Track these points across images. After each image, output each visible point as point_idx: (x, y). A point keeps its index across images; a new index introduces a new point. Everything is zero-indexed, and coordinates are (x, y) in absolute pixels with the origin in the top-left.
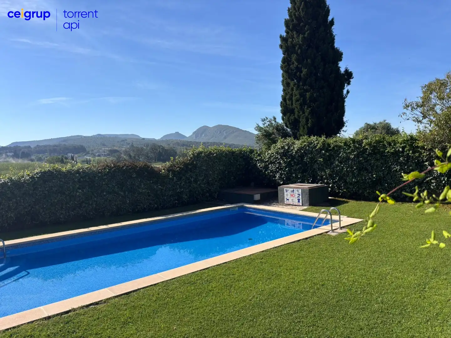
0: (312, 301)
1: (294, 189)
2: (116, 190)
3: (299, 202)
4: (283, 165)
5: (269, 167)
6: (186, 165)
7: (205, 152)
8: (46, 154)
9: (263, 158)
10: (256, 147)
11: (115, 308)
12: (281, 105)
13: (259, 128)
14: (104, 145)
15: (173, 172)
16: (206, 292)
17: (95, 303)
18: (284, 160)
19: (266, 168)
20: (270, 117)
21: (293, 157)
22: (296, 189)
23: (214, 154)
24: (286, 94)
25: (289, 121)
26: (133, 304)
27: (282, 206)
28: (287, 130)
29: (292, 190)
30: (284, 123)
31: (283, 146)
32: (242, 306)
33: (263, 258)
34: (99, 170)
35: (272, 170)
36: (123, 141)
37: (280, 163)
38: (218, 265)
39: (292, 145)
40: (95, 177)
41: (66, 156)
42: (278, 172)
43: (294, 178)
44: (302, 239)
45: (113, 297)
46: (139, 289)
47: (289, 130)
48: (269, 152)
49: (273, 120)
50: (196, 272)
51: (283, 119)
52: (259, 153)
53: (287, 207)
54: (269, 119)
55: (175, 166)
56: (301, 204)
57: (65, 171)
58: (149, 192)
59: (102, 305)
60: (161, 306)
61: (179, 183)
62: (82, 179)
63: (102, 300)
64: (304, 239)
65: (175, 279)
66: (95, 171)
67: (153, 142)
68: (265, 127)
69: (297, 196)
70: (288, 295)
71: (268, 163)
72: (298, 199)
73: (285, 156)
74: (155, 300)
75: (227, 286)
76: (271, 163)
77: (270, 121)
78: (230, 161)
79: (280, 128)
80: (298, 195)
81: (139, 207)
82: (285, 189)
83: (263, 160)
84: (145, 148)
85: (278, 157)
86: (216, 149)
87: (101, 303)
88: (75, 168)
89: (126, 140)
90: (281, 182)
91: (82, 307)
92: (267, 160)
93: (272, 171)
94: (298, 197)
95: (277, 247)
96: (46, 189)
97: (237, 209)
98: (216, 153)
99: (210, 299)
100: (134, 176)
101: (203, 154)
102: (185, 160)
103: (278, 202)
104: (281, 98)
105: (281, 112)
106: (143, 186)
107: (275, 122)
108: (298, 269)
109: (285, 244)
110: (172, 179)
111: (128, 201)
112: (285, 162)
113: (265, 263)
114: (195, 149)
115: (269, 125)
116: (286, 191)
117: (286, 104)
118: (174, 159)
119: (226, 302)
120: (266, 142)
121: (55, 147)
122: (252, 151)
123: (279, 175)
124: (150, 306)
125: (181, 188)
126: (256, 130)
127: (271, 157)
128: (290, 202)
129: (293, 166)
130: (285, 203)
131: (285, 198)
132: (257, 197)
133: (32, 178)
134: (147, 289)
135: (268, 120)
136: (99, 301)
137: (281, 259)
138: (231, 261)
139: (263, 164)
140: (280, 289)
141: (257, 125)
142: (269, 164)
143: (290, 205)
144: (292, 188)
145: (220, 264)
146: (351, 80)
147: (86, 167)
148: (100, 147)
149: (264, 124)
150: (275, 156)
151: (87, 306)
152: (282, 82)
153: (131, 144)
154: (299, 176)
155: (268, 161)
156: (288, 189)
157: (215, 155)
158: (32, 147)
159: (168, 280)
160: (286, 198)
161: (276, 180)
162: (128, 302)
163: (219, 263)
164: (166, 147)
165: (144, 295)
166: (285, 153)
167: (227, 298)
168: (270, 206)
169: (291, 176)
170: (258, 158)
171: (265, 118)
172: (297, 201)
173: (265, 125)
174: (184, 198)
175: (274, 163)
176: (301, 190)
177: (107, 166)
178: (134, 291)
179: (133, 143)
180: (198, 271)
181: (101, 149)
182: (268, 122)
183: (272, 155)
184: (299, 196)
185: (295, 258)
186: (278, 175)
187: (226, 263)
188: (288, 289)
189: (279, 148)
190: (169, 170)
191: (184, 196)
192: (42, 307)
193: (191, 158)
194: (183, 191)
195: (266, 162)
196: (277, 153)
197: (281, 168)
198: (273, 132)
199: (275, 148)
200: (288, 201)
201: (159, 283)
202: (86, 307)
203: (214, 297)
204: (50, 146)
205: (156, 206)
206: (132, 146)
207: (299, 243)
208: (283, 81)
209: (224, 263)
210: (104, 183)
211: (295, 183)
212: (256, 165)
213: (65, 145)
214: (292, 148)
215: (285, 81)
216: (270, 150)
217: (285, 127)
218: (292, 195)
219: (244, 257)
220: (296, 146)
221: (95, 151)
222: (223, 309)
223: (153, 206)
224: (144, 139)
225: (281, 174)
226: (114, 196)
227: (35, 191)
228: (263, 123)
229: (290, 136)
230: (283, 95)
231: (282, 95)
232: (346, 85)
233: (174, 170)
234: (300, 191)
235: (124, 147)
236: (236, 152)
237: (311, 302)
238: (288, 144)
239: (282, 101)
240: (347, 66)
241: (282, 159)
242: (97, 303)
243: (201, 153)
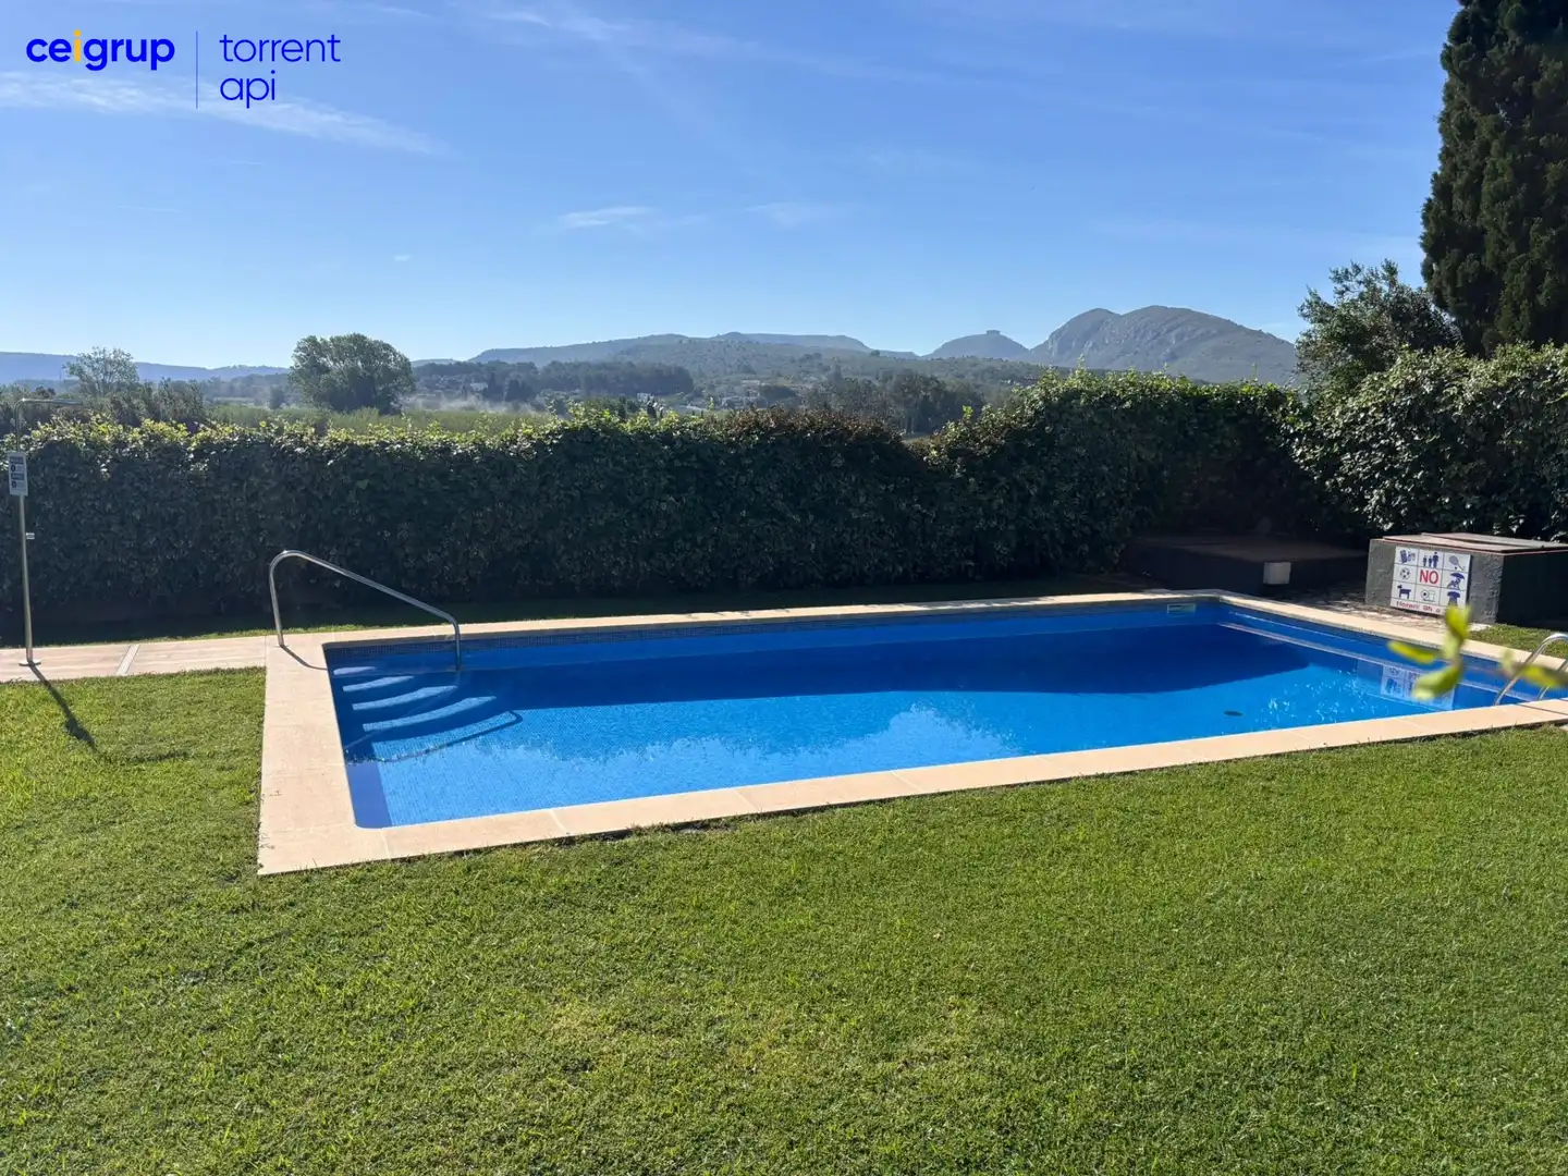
1: (1440, 554)
2: (780, 505)
3: (1453, 603)
4: (1406, 457)
5: (1341, 464)
6: (1015, 435)
7: (1091, 395)
8: (577, 391)
9: (1319, 427)
10: (1294, 384)
11: (755, 846)
12: (1424, 217)
13: (1318, 310)
14: (748, 370)
15: (969, 456)
16: (1053, 852)
17: (698, 822)
18: (1408, 438)
19: (1330, 465)
20: (1365, 264)
21: (1450, 428)
22: (1448, 555)
23: (1124, 402)
24: (1455, 168)
25: (1452, 280)
26: (811, 845)
27: (1373, 614)
28: (1440, 319)
29: (1430, 554)
30: (1430, 289)
31: (1413, 383)
32: (1178, 915)
34: (731, 435)
35: (1356, 476)
36: (808, 357)
37: (1390, 450)
38: (1102, 776)
39: (1456, 379)
40: (717, 458)
41: (633, 401)
42: (1378, 483)
43: (1443, 510)
44: (1447, 735)
45: (752, 815)
46: (830, 806)
47: (1447, 318)
48: (1352, 403)
49: (1384, 278)
50: (1022, 785)
51: (1427, 273)
52: (1305, 405)
53: (1396, 619)
54: (1365, 271)
55: (977, 440)
57: (632, 431)
58: (883, 520)
59: (719, 833)
60: (896, 867)
61: (984, 498)
62: (677, 463)
63: (720, 819)
64: (1453, 735)
65: (949, 796)
66: (719, 439)
67: (906, 366)
68: (1343, 306)
69: (1447, 579)
71: (1339, 445)
72: (1449, 594)
73: (1416, 424)
74: (880, 847)
75: (1128, 845)
76: (1353, 447)
77: (1368, 282)
78: (1185, 433)
79: (1408, 310)
80: (1455, 579)
81: (844, 567)
82: (1399, 550)
83: (1320, 433)
84: (877, 384)
85: (1384, 426)
86: (1132, 384)
87: (716, 828)
88: (660, 426)
89: (818, 356)
90: (1385, 522)
91: (664, 828)
92: (1338, 433)
93: (1351, 480)
94: (1453, 583)
95: (1337, 747)
96: (577, 484)
97: (1193, 607)
98: (1133, 398)
99: (1064, 874)
100: (840, 462)
101: (1082, 401)
102: (1015, 419)
103: (1363, 600)
104: (1431, 185)
105: (1423, 246)
106: (862, 500)
107: (1393, 283)
109: (1369, 744)
110: (963, 483)
111: (813, 546)
112: (1413, 447)
114: (1054, 381)
115: (1361, 296)
116: (1404, 559)
117: (1450, 213)
118: (976, 415)
119: (1118, 893)
120: (1340, 364)
121: (603, 372)
122: (1275, 398)
123: (1381, 496)
124: (862, 859)
125: (988, 517)
126: (1305, 316)
127: (1355, 423)
128: (1415, 601)
129: (1446, 464)
130: (1394, 603)
131: (1395, 585)
132: (1278, 572)
133: (539, 445)
134: (856, 809)
135: (1360, 278)
136: (710, 821)
138: (1152, 769)
139: (1319, 449)
141: (1309, 298)
142: (1343, 452)
143: (1415, 612)
144: (1430, 549)
145: (1111, 774)
147: (691, 424)
148: (733, 378)
149: (1342, 293)
150: (1376, 421)
151: (677, 828)
152: (1441, 120)
153: (833, 370)
154: (1468, 506)
155: (1338, 439)
156: (1413, 551)
157: (1128, 404)
158: (540, 366)
159: (925, 795)
160: (1400, 587)
161: (1367, 514)
162: (795, 838)
163: (1107, 772)
164: (950, 382)
165: (846, 825)
166: (1420, 411)
168: (1326, 609)
169: (1432, 502)
170: (1301, 426)
171: (1350, 270)
172: (1446, 601)
173: (1348, 297)
174: (999, 552)
175: (1366, 446)
176: (1469, 556)
177: (757, 424)
178: (815, 810)
179: (838, 367)
180: (1028, 784)
181: (738, 384)
182: (1360, 283)
183: (1362, 415)
184: (1457, 582)
186: (1374, 498)
187: (1131, 773)
189: (1397, 391)
190: (953, 453)
191: (999, 546)
192: (551, 811)
193: (1037, 412)
194: (997, 528)
195: (1331, 442)
196: (1384, 408)
197: (1391, 468)
198: (1376, 324)
199: (1376, 390)
200: (1404, 596)
201: (894, 799)
202: (673, 830)
203: (1078, 870)
204: (588, 365)
205: (901, 569)
206: (838, 376)
207: (1431, 747)
208: (1445, 119)
209: (1125, 773)
210: (743, 479)
211: (1449, 531)
212: (1287, 450)
213: (631, 364)
214: (1453, 391)
215: (1456, 114)
216: (1354, 395)
217: (1433, 308)
218: (1426, 577)
219: (1200, 764)
220: (1469, 383)
221: (721, 388)
222: (1105, 912)
223: (891, 569)
224: (876, 353)
225: (1390, 494)
226: (773, 523)
227: (544, 488)
228: (1340, 287)
229: (1451, 345)
230: (1439, 172)
231: (1435, 175)
233: (971, 452)
234: (1465, 561)
235: (812, 378)
236: (1211, 396)
238: (1438, 374)
239: (1429, 200)
241: (1402, 433)
242: (704, 825)
243: (1076, 394)
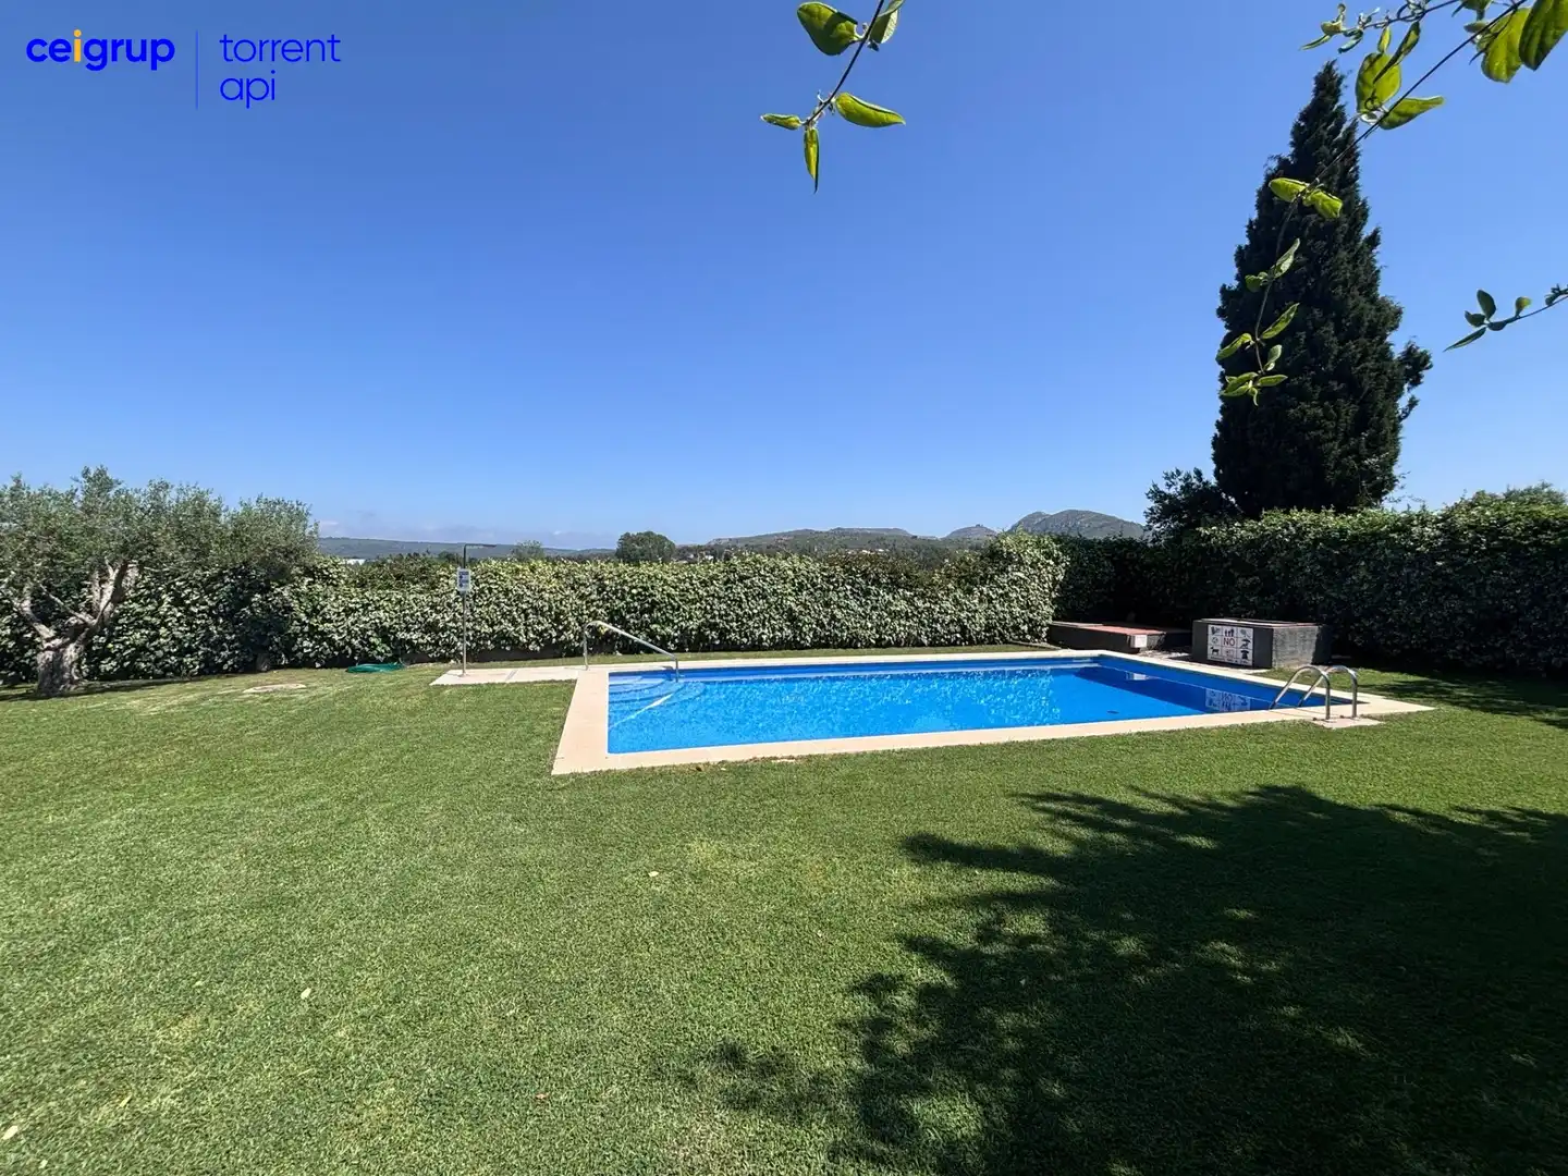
1: (1235, 629)
3: (1245, 657)
10: (1145, 535)
12: (1213, 444)
13: (1157, 495)
20: (1187, 468)
22: (1240, 629)
25: (1231, 478)
27: (1199, 663)
28: (1228, 500)
29: (1229, 629)
30: (1220, 483)
47: (1232, 499)
49: (1195, 478)
51: (1216, 473)
54: (1184, 474)
56: (1250, 663)
68: (1172, 493)
69: (1241, 643)
72: (1242, 652)
77: (1185, 480)
79: (1209, 495)
80: (1245, 643)
82: (1210, 627)
104: (1216, 427)
105: (1213, 459)
107: (1200, 480)
115: (1182, 487)
116: (1214, 632)
122: (1133, 545)
126: (1150, 498)
128: (1223, 655)
130: (1209, 657)
131: (1209, 647)
132: (1140, 640)
135: (1181, 477)
141: (1152, 488)
143: (1219, 662)
144: (1229, 626)
146: (1424, 373)
149: (1170, 486)
156: (1219, 627)
160: (1212, 648)
171: (1175, 473)
172: (1241, 655)
173: (1174, 488)
176: (1252, 631)
182: (1181, 480)
200: (1215, 653)
211: (1239, 615)
217: (1222, 493)
218: (1227, 642)
228: (1169, 483)
230: (1220, 421)
231: (1218, 421)
232: (1406, 386)
234: (1250, 632)
239: (1216, 435)
240: (1414, 340)
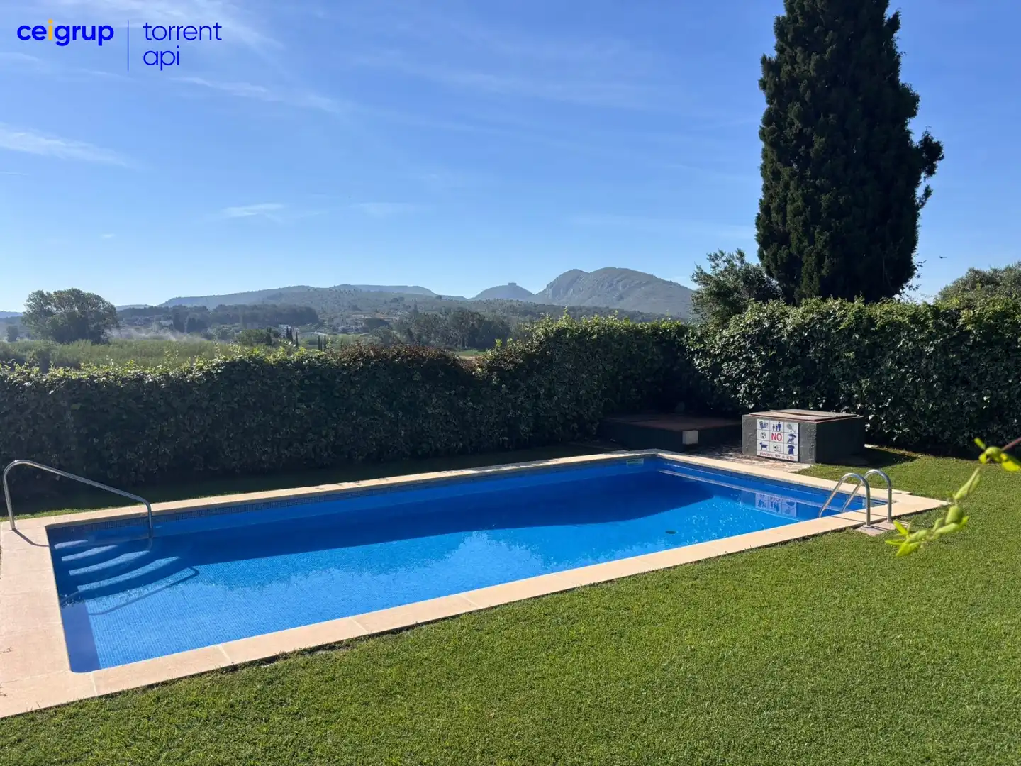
0: (810, 686)
1: (781, 423)
2: (378, 406)
3: (791, 452)
4: (758, 364)
5: (722, 369)
6: (529, 357)
7: (572, 331)
8: (237, 324)
9: (708, 347)
10: (693, 320)
11: (367, 660)
12: (757, 224)
13: (702, 277)
14: (355, 308)
15: (500, 370)
16: (565, 643)
17: (326, 645)
18: (758, 353)
19: (716, 369)
20: (731, 251)
21: (781, 348)
22: (786, 423)
23: (593, 335)
24: (771, 197)
25: (775, 261)
26: (406, 655)
27: (748, 460)
28: (770, 282)
29: (776, 423)
30: (763, 265)
31: (759, 321)
32: (645, 682)
33: (697, 578)
34: (344, 362)
35: (731, 376)
36: (396, 300)
37: (749, 360)
38: (594, 585)
39: (782, 319)
40: (335, 377)
41: (277, 329)
42: (744, 380)
43: (781, 396)
44: (794, 540)
45: (365, 636)
46: (419, 625)
47: (774, 282)
48: (725, 333)
49: (738, 259)
50: (544, 596)
51: (761, 256)
52: (699, 334)
53: (761, 464)
54: (727, 255)
55: (505, 361)
56: (796, 459)
57: (274, 362)
58: (448, 414)
59: (343, 652)
60: (464, 666)
61: (512, 397)
62: (306, 382)
63: (342, 641)
64: (797, 539)
65: (497, 609)
66: (336, 364)
67: (461, 305)
68: (716, 275)
69: (787, 438)
70: (755, 664)
71: (720, 358)
72: (789, 447)
73: (762, 344)
74: (453, 652)
75: (612, 634)
76: (728, 359)
77: (729, 261)
78: (631, 352)
79: (752, 278)
80: (791, 438)
81: (424, 445)
82: (759, 421)
83: (709, 351)
84: (441, 316)
85: (744, 346)
86: (597, 324)
87: (339, 648)
88: (294, 357)
89: (402, 299)
90: (750, 403)
91: (302, 652)
92: (719, 351)
93: (728, 379)
94: (791, 440)
95: (733, 553)
96: (235, 400)
97: (642, 462)
98: (598, 332)
99: (573, 659)
100: (417, 377)
101: (568, 336)
102: (527, 347)
103: (741, 452)
104: (759, 206)
105: (757, 240)
106: (434, 401)
107: (742, 262)
108: (780, 607)
109: (751, 549)
110: (498, 388)
111: (403, 433)
112: (762, 359)
113: (703, 589)
114: (550, 323)
115: (726, 269)
116: (762, 427)
117: (771, 222)
118: (504, 344)
119: (607, 669)
120: (717, 309)
121: (256, 311)
122: (682, 330)
123: (746, 388)
124: (441, 662)
125: (515, 409)
126: (695, 281)
127: (728, 345)
128: (770, 451)
129: (780, 369)
130: (758, 454)
131: (758, 442)
132: (691, 437)
133: (208, 374)
134: (436, 625)
135: (724, 259)
136: (335, 643)
137: (741, 582)
138: (624, 578)
139: (709, 360)
140: (735, 650)
141: (697, 270)
142: (723, 362)
143: (767, 458)
144: (776, 420)
145: (599, 583)
146: (938, 163)
147: (315, 355)
148: (346, 313)
149: (715, 267)
150: (739, 344)
151: (312, 651)
152: (762, 169)
153: (412, 308)
154: (795, 393)
155: (720, 354)
156: (767, 421)
157: (595, 336)
158: (211, 308)
159: (482, 610)
160: (761, 443)
161: (739, 399)
162: (395, 651)
163: (596, 582)
164: (488, 315)
165: (430, 637)
166: (764, 337)
167: (611, 661)
168: (720, 459)
169: (774, 391)
170: (698, 347)
171: (718, 254)
172: (787, 450)
173: (718, 270)
174: (523, 431)
175: (735, 359)
176: (797, 424)
177: (361, 354)
178: (408, 628)
179: (416, 306)
180: (547, 595)
181: (348, 317)
182: (724, 261)
183: (732, 340)
184: (792, 439)
185: (773, 582)
186: (742, 389)
187: (611, 581)
188: (754, 653)
189: (750, 325)
190: (491, 369)
191: (522, 427)
192: (219, 646)
193: (541, 343)
194: (521, 415)
195: (716, 356)
196: (743, 335)
197: (751, 371)
198: (735, 286)
199: (738, 325)
200: (764, 449)
201: (462, 614)
202: (309, 653)
203: (581, 655)
204: (244, 307)
205: (461, 445)
206: (416, 311)
207: (785, 548)
208: (764, 168)
209: (607, 582)
210: (353, 391)
211: (785, 408)
212: (690, 362)
213: (275, 306)
214: (780, 326)
215: (769, 166)
216: (726, 327)
217: (766, 276)
218: (774, 437)
219: (653, 571)
220: (789, 321)
221: (336, 321)
222: (600, 684)
223: (455, 445)
224: (440, 297)
225: (751, 386)
226: (375, 419)
227: (211, 403)
228: (713, 264)
229: (777, 298)
230: (763, 199)
231: (761, 200)
232: (923, 175)
233: (502, 368)
234: (795, 427)
235: (399, 313)
236: (644, 330)
237: (809, 688)
238: (772, 315)
239: (759, 214)
240: (929, 130)
241: (755, 350)
242: (331, 647)
243: (564, 331)
